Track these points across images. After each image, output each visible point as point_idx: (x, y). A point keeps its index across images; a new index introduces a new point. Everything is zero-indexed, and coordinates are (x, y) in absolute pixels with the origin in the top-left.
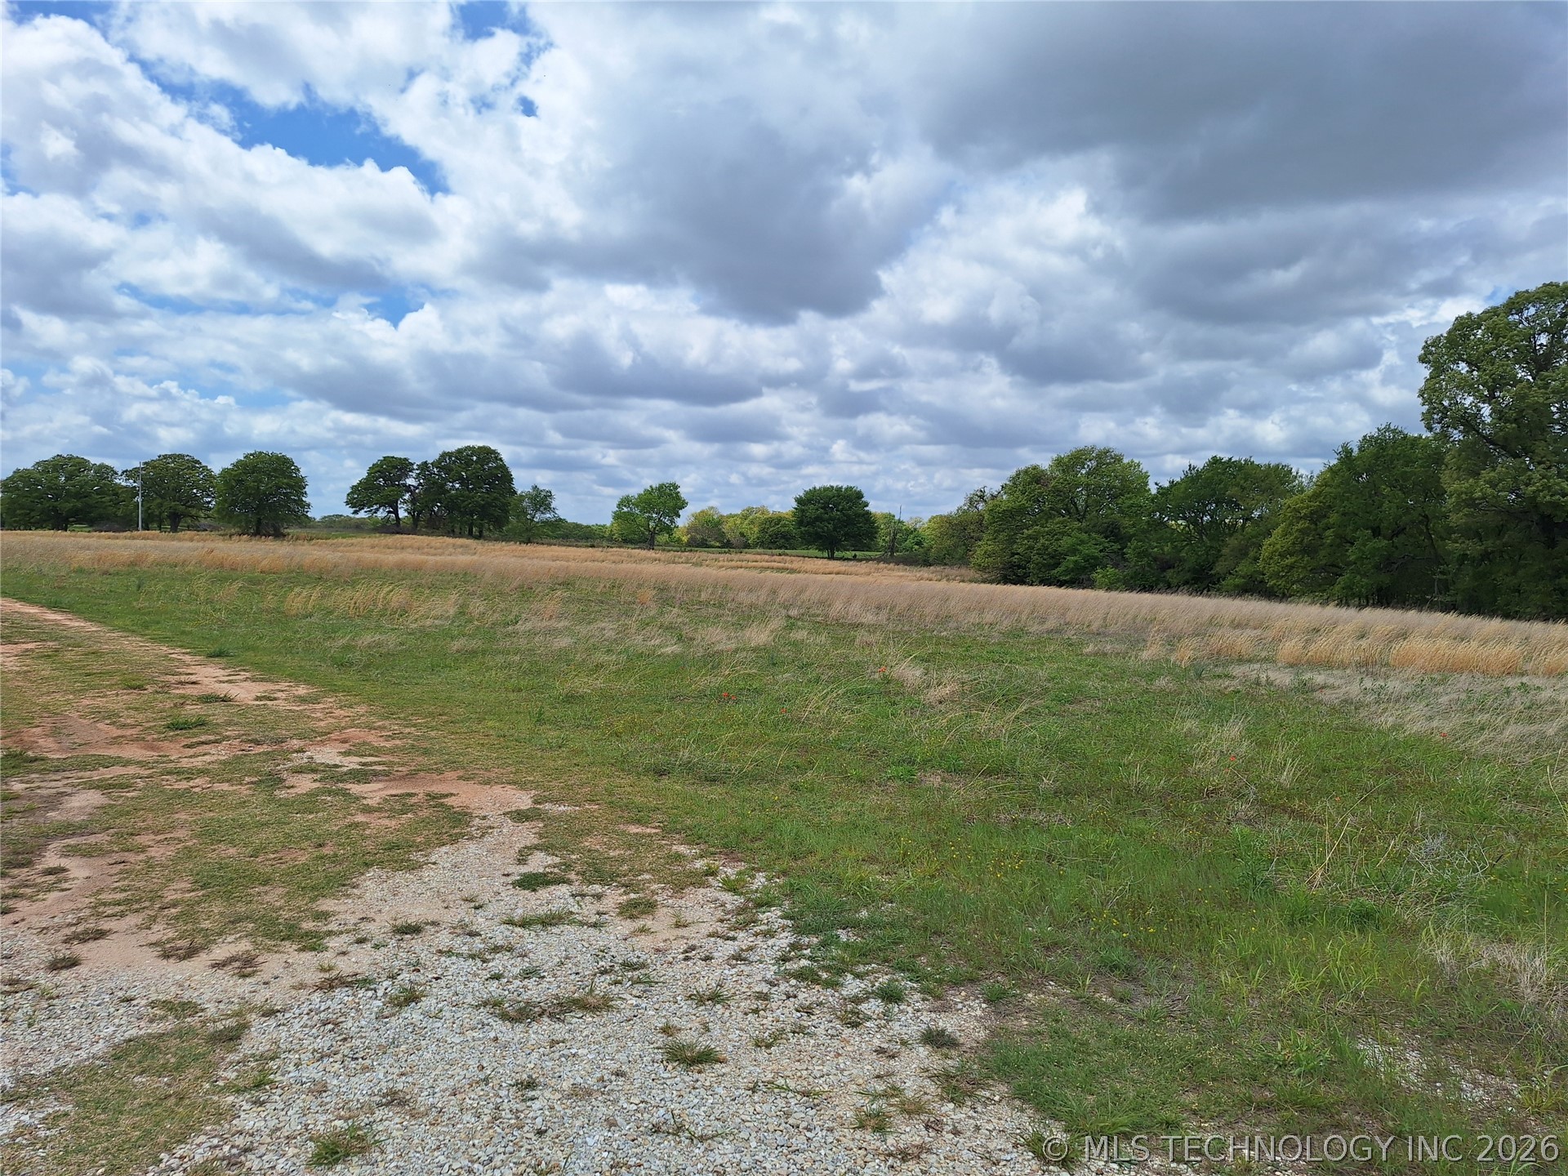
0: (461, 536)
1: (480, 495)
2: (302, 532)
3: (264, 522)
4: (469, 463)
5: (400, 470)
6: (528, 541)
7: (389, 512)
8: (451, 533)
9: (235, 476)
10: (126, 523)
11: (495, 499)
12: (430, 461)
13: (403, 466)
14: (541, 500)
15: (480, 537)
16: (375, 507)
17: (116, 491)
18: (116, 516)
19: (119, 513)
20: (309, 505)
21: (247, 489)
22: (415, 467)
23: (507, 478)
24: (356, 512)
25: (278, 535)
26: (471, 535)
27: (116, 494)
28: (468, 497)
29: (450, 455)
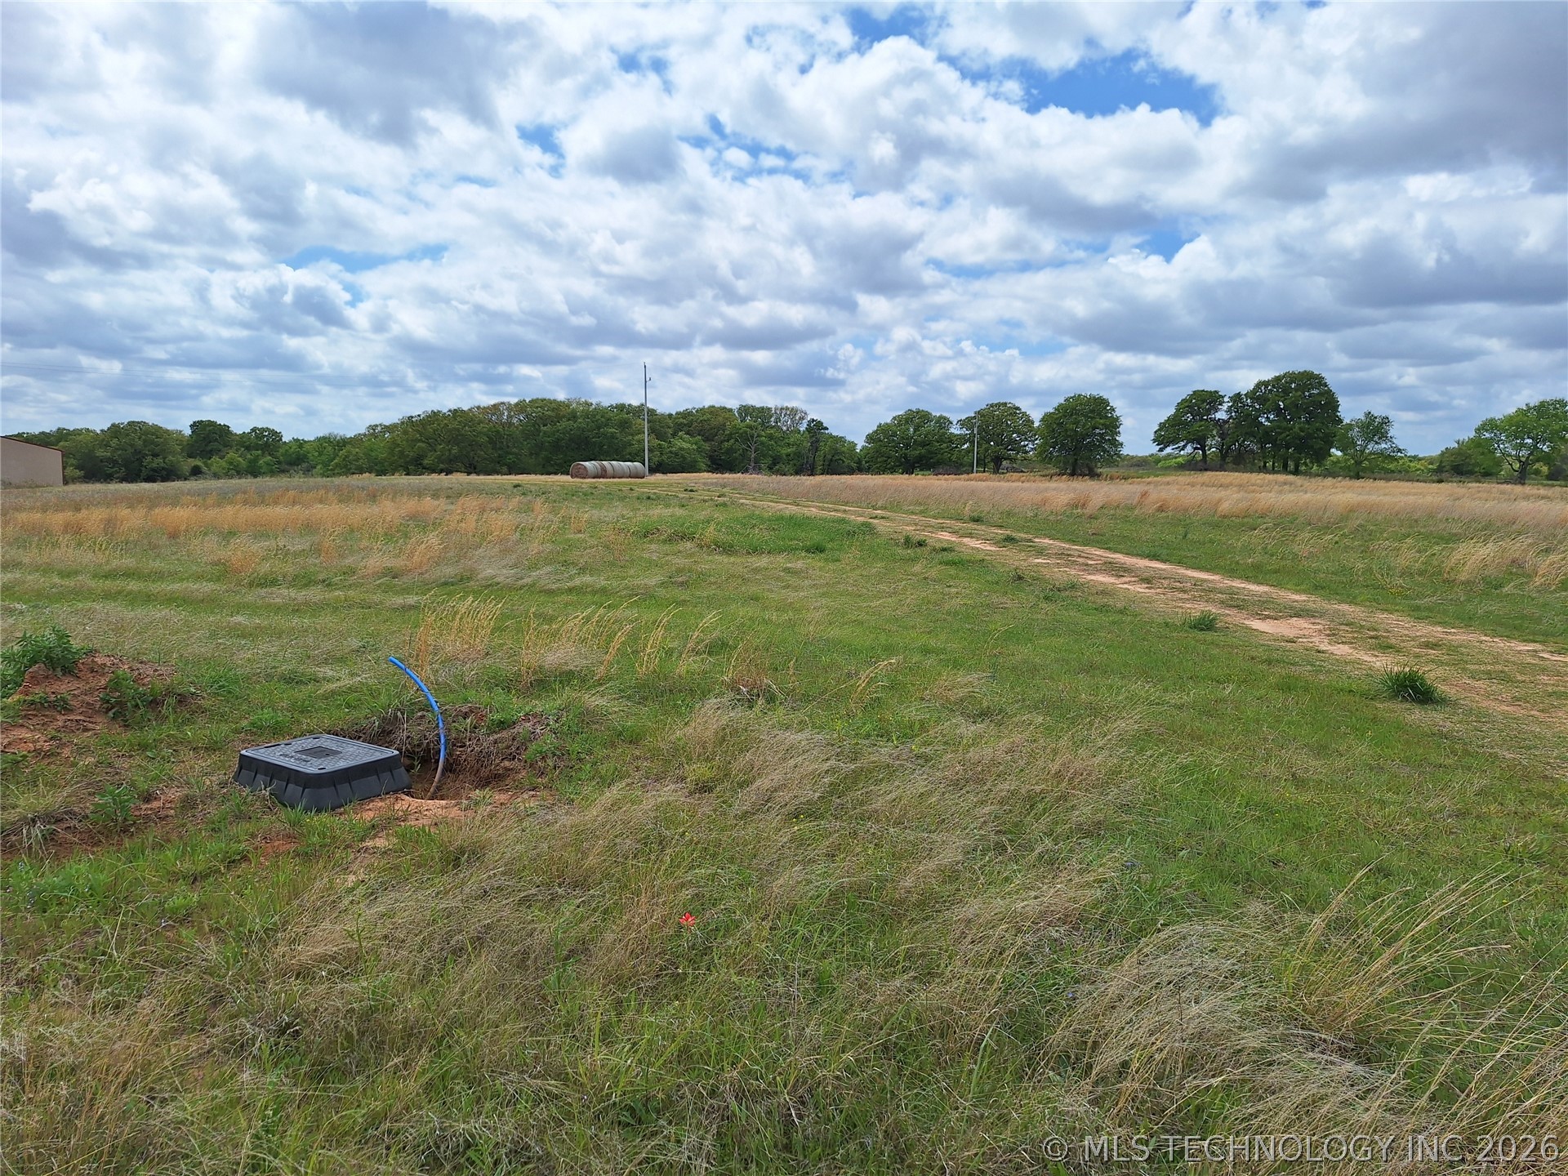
0: (1273, 471)
1: (1298, 425)
2: (1113, 471)
3: (1080, 462)
4: (1286, 391)
5: (1209, 403)
6: (1358, 477)
7: (1196, 448)
8: (1263, 469)
9: (1057, 419)
10: (957, 467)
11: (1318, 430)
12: (1244, 392)
13: (1211, 399)
14: (1376, 428)
15: (1296, 472)
16: (1182, 444)
17: (951, 439)
18: (950, 460)
19: (954, 458)
20: (1122, 444)
21: (1066, 430)
22: (1226, 399)
23: (1332, 404)
24: (1161, 450)
25: (1093, 475)
26: (1285, 469)
27: (951, 442)
28: (1285, 429)
29: (1265, 384)
